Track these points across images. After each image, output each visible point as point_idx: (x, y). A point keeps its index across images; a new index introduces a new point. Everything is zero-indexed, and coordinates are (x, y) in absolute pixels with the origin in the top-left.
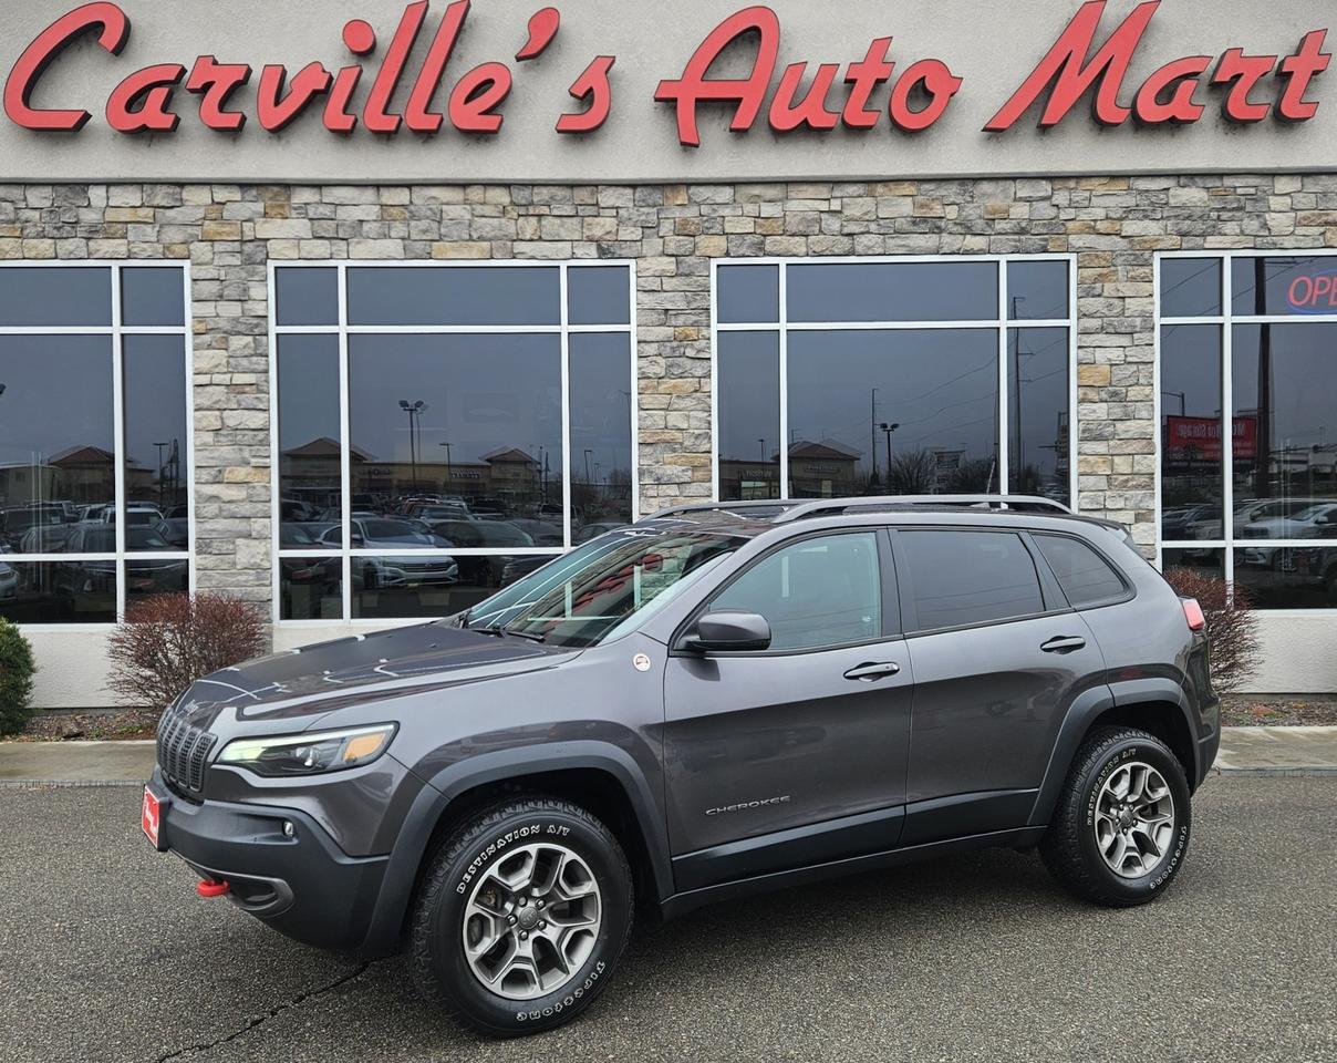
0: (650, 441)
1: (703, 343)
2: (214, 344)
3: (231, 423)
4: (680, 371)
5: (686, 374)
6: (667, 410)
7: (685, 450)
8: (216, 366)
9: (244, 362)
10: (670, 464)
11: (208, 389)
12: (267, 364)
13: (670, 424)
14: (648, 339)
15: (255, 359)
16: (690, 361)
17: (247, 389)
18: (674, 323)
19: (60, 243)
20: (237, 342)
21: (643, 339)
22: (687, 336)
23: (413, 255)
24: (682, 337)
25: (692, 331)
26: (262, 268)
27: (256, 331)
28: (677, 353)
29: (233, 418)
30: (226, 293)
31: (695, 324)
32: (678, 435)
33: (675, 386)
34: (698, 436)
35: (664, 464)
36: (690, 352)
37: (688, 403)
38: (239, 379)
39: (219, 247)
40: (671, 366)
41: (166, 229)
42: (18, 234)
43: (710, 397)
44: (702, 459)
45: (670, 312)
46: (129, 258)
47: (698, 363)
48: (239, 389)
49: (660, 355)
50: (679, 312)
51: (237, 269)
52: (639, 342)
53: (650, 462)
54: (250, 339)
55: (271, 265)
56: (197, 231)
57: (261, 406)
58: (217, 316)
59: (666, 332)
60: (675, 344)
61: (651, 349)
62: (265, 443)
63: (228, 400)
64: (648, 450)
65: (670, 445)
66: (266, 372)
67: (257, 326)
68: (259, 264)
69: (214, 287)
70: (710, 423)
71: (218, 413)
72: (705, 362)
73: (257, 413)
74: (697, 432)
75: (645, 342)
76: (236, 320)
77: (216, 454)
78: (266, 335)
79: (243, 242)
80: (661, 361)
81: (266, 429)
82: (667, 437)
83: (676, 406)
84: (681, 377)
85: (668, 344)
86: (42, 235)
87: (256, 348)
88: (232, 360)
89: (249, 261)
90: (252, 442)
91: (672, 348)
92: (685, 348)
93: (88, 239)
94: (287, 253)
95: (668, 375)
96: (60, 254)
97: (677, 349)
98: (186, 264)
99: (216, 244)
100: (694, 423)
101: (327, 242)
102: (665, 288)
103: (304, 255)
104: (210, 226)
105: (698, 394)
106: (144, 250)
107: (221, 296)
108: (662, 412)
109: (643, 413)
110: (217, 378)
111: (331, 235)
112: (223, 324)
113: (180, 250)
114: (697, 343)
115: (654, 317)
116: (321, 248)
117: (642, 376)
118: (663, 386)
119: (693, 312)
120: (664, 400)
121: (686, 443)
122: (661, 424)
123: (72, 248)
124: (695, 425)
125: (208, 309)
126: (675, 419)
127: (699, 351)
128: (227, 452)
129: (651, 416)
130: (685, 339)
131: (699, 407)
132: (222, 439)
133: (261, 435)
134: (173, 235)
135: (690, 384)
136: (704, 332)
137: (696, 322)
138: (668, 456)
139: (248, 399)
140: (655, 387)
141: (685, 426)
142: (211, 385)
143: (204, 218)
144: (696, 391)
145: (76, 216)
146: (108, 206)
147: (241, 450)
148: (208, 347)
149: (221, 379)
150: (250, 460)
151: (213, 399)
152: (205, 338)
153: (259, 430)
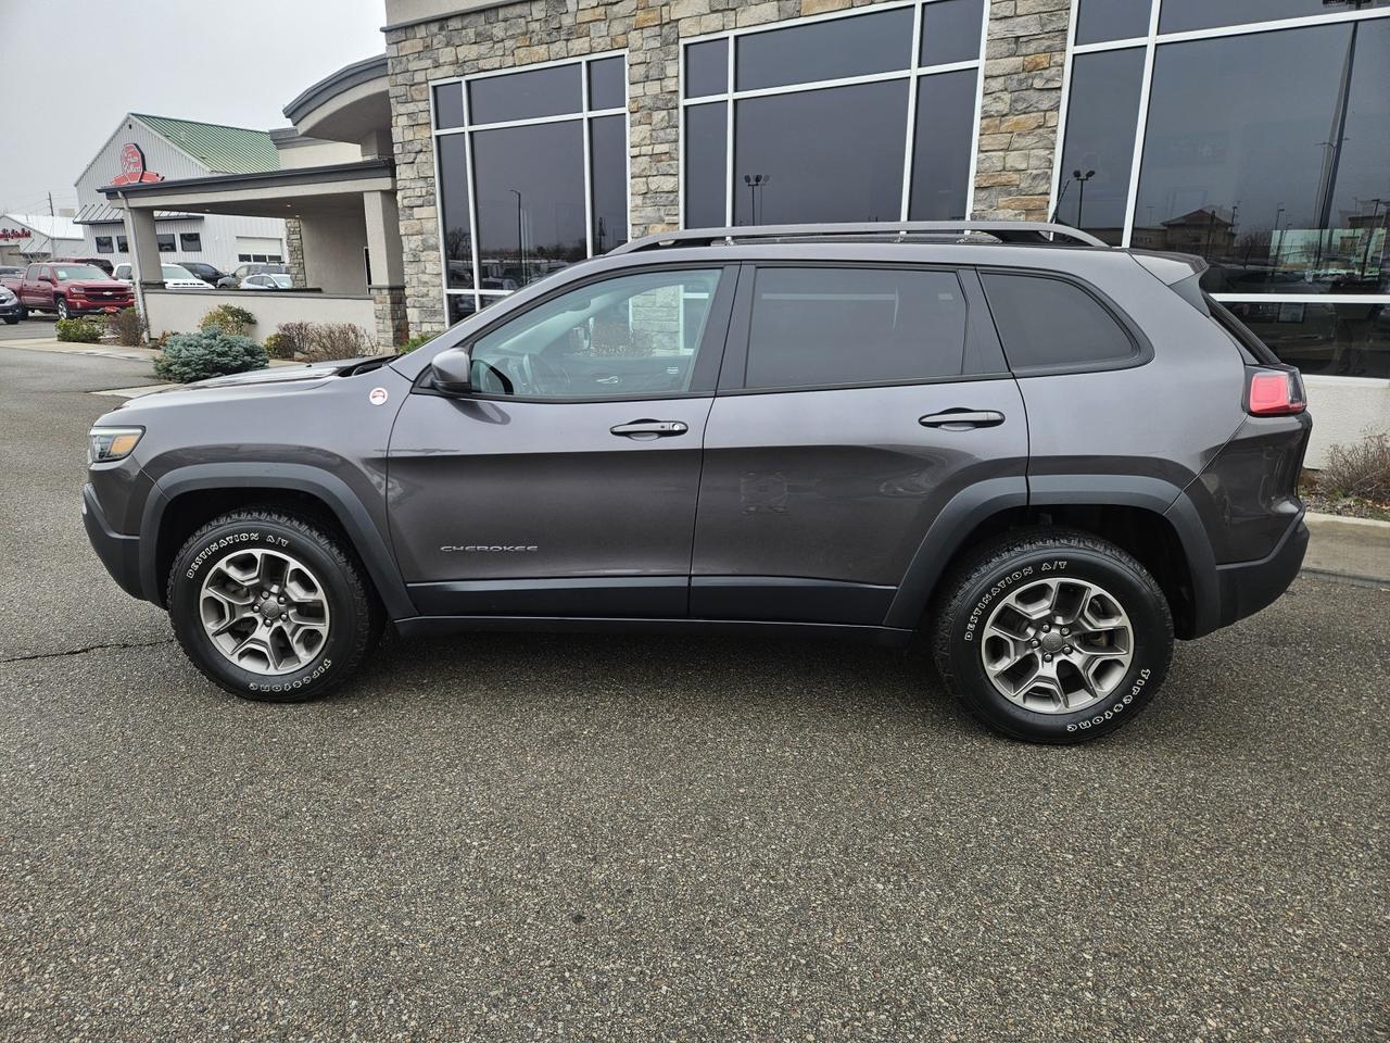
0: (985, 185)
1: (1053, 71)
2: (642, 120)
3: (653, 187)
4: (1025, 105)
5: (1030, 109)
6: (1007, 150)
7: (1020, 192)
8: (643, 139)
9: (661, 134)
10: (1003, 208)
11: (639, 159)
12: (678, 134)
13: (1008, 165)
14: (995, 73)
15: (668, 130)
16: (1037, 94)
17: (663, 157)
18: (1024, 52)
19: (551, 46)
20: (658, 116)
21: (989, 73)
22: (1038, 64)
23: (786, 16)
24: (1030, 67)
25: (1043, 59)
26: (674, 47)
27: (670, 106)
28: (1024, 86)
29: (655, 183)
30: (651, 73)
31: (1049, 50)
32: (1015, 177)
33: (1017, 124)
34: (1035, 177)
35: (998, 208)
36: (1038, 83)
37: (1029, 141)
38: (659, 149)
39: (647, 33)
40: (1016, 101)
41: (614, 23)
42: (527, 43)
43: (1054, 132)
44: (1037, 201)
45: (1021, 40)
46: (591, 53)
47: (1046, 94)
48: (658, 158)
49: (1006, 90)
50: (1031, 38)
51: (657, 51)
52: (986, 78)
53: (983, 207)
54: (665, 112)
55: (682, 42)
56: (632, 21)
57: (672, 172)
58: (645, 95)
59: (1017, 61)
60: (1023, 76)
61: (996, 84)
62: (674, 203)
63: (651, 167)
64: (983, 194)
65: (1006, 188)
66: (676, 141)
67: (670, 100)
68: (672, 44)
69: (641, 69)
70: (1051, 161)
71: (644, 179)
72: (1054, 92)
73: (669, 178)
74: (1035, 172)
75: (991, 77)
76: (656, 96)
77: (643, 214)
78: (677, 108)
79: (662, 25)
80: (1007, 97)
81: (675, 191)
82: (1003, 179)
83: (1016, 145)
84: (1025, 113)
85: (1016, 77)
86: (541, 43)
87: (669, 122)
88: (654, 133)
89: (666, 43)
90: (666, 203)
91: (1019, 80)
92: (1033, 78)
93: (567, 40)
94: (690, 30)
95: (1012, 111)
96: (552, 57)
97: (1024, 83)
98: (626, 52)
99: (644, 31)
100: (1033, 162)
101: (720, 14)
102: (1018, 12)
103: (703, 30)
104: (641, 15)
105: (1041, 131)
106: (599, 44)
107: (647, 77)
108: (1001, 153)
109: (982, 156)
110: (645, 150)
111: (724, 7)
112: (648, 102)
113: (621, 40)
114: (1048, 71)
115: (1004, 47)
116: (715, 21)
117: (986, 116)
118: (1006, 124)
119: (1046, 35)
120: (1005, 139)
121: (1022, 185)
122: (999, 166)
123: (557, 50)
124: (1034, 164)
125: (638, 90)
126: (1014, 159)
127: (1048, 81)
128: (649, 211)
129: (988, 157)
130: (1033, 69)
131: (1040, 144)
132: (648, 201)
133: (672, 196)
134: (617, 28)
135: (1032, 119)
136: (1057, 58)
137: (1049, 47)
138: (1002, 200)
139: (663, 166)
140: (996, 126)
141: (1023, 166)
142: (640, 156)
143: (637, 9)
144: (1039, 127)
145: (560, 22)
146: (578, 10)
147: (659, 210)
148: (640, 123)
149: (646, 150)
150: (667, 218)
151: (643, 167)
152: (638, 115)
153: (672, 192)
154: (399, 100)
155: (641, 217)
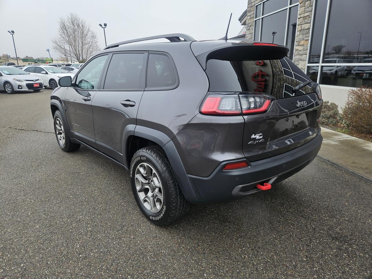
3: (303, 28)
8: (302, 12)
9: (307, 9)
12: (312, 8)
15: (310, 8)
17: (307, 17)
20: (307, 3)
29: (303, 26)
38: (306, 14)
48: (305, 18)
57: (309, 22)
62: (308, 33)
63: (303, 21)
66: (312, 11)
71: (301, 26)
73: (308, 24)
77: (299, 37)
87: (310, 4)
88: (305, 9)
90: (306, 33)
128: (301, 36)
132: (301, 33)
133: (308, 31)
139: (306, 21)
142: (300, 18)
147: (303, 35)
148: (302, 7)
149: (302, 16)
150: (305, 38)
151: (301, 22)
152: (302, 4)
153: (308, 29)
154: (249, 12)
155: (298, 39)
